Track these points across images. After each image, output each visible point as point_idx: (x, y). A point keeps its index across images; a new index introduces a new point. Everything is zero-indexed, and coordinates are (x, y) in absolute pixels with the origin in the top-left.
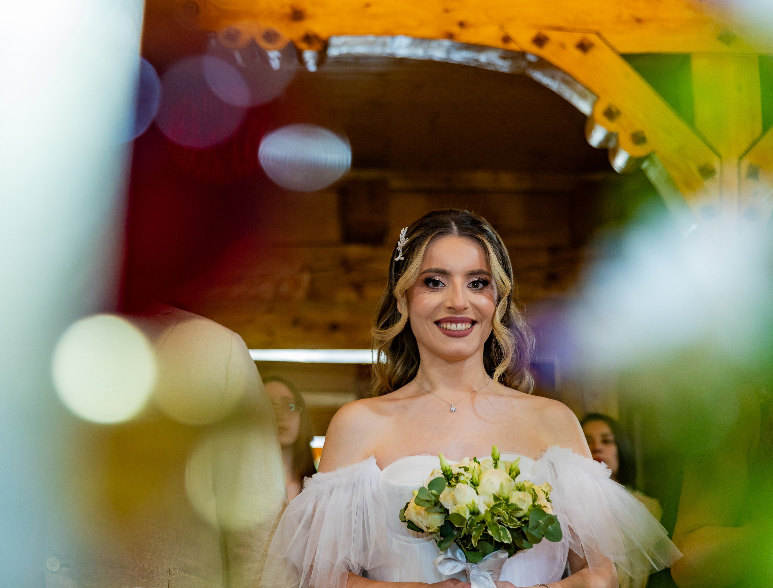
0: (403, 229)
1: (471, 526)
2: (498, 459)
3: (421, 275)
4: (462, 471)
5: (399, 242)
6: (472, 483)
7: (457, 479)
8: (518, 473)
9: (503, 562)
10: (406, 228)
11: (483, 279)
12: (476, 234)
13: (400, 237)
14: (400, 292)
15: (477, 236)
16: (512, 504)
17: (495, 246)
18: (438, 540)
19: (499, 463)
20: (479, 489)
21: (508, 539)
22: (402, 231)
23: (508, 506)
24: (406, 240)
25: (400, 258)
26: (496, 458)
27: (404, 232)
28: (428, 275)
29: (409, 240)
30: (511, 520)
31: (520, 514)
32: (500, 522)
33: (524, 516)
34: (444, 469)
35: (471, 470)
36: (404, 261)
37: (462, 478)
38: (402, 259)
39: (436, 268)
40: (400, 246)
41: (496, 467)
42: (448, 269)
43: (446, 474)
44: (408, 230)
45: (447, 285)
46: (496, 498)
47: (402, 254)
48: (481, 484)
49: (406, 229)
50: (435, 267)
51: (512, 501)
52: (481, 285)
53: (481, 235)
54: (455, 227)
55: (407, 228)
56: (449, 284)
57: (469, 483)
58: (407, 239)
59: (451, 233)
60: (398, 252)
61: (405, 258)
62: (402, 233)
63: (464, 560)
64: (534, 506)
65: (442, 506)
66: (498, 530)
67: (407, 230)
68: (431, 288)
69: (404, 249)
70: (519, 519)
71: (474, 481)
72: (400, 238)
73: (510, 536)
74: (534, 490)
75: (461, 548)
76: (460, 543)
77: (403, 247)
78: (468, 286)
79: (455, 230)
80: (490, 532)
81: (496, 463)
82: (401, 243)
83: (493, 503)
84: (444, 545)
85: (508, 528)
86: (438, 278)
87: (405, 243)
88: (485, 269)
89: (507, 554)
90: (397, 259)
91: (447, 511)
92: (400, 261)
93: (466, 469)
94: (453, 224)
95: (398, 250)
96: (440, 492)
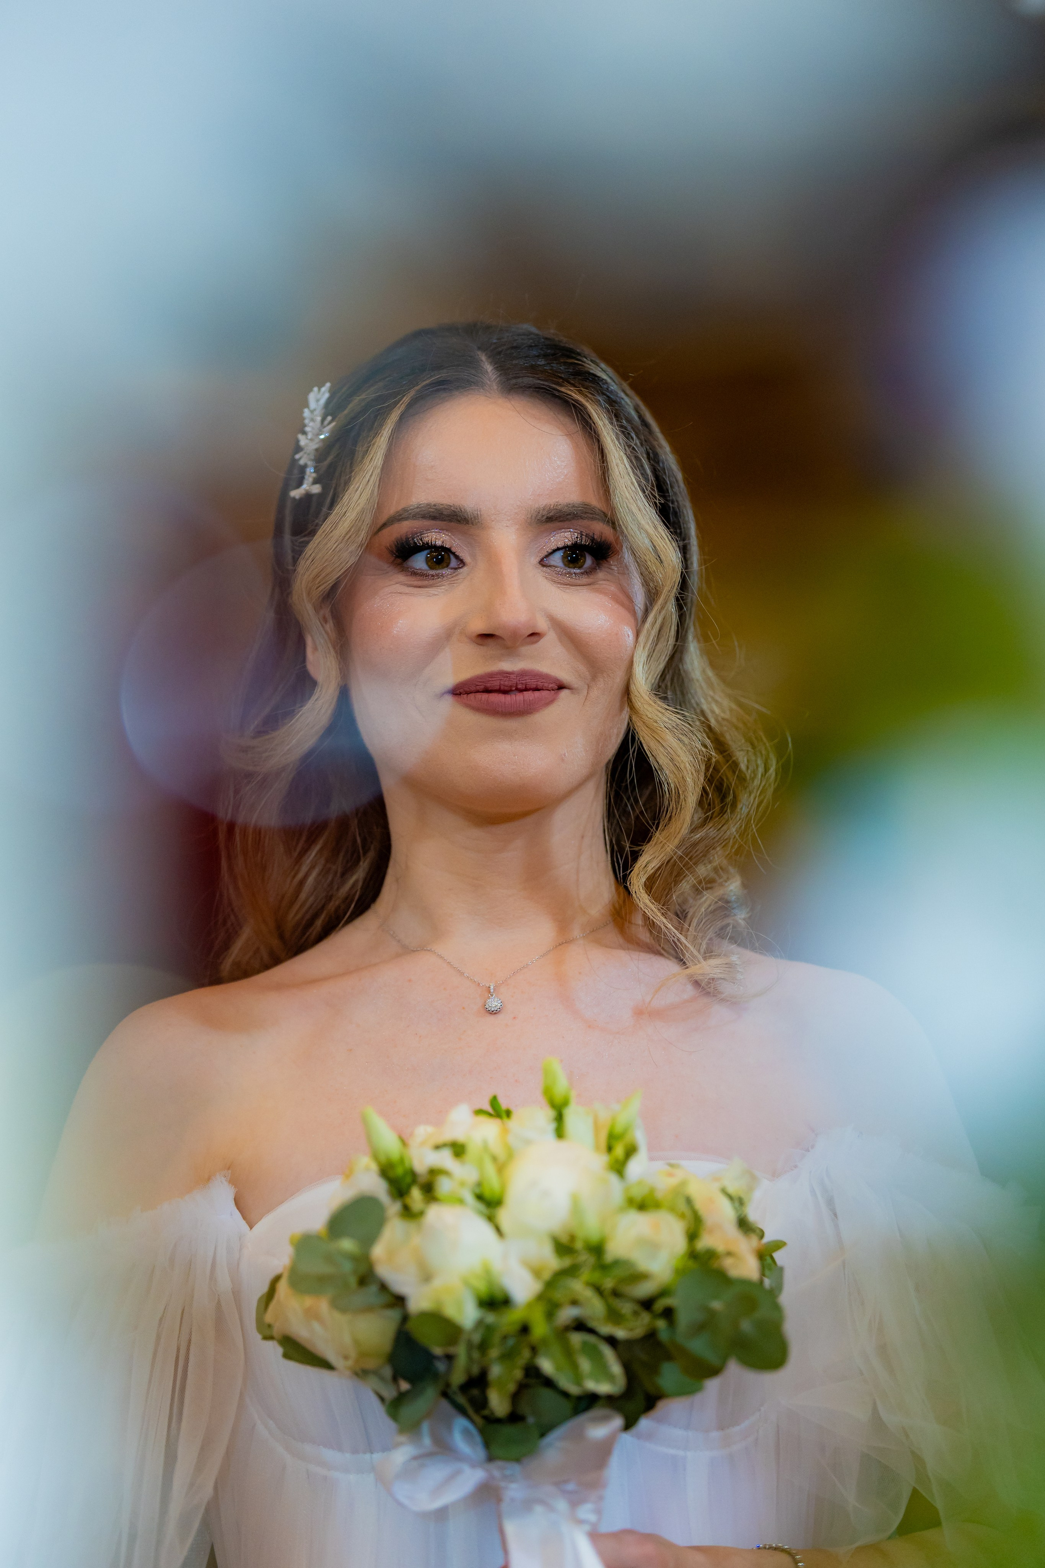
0: (316, 389)
1: (483, 1347)
2: (565, 1103)
3: (380, 533)
4: (445, 1160)
5: (301, 437)
6: (480, 1197)
7: (429, 1190)
8: (631, 1151)
9: (604, 1450)
10: (323, 385)
11: (593, 539)
12: (561, 386)
13: (304, 419)
14: (309, 594)
15: (563, 389)
16: (617, 1263)
17: (626, 428)
18: (390, 1393)
19: (572, 1116)
20: (504, 1216)
21: (611, 1378)
22: (312, 397)
23: (603, 1267)
24: (326, 422)
25: (309, 487)
26: (558, 1099)
27: (318, 401)
28: (404, 528)
29: (333, 424)
30: (614, 1316)
31: (644, 1290)
32: (580, 1326)
33: (664, 1293)
34: (383, 1159)
35: (473, 1150)
36: (322, 496)
37: (444, 1186)
38: (316, 489)
39: (428, 505)
40: (306, 445)
41: (560, 1133)
42: (468, 503)
43: (391, 1174)
44: (333, 393)
45: (467, 559)
46: (563, 1248)
47: (314, 475)
48: (511, 1200)
49: (323, 389)
50: (426, 502)
51: (616, 1249)
52: (589, 561)
53: (574, 386)
54: (489, 368)
55: (328, 385)
56: (473, 556)
57: (470, 1198)
58: (329, 418)
59: (476, 383)
60: (303, 469)
61: (323, 488)
62: (312, 404)
63: (480, 1453)
64: (693, 1255)
65: (383, 1287)
66: (569, 1353)
67: (327, 395)
68: (414, 573)
69: (321, 455)
70: (647, 1304)
71: (487, 1194)
72: (306, 421)
73: (616, 1369)
74: (689, 1201)
75: (463, 1411)
76: (461, 1400)
77: (317, 450)
78: (542, 563)
79: (491, 374)
80: (547, 1366)
81: (559, 1118)
82: (310, 436)
83: (553, 1263)
84: (408, 1411)
85: (612, 1341)
86: (437, 537)
87: (322, 437)
88: (595, 502)
89: (618, 1422)
90: (296, 494)
91: (399, 1301)
92: (308, 496)
93: (458, 1150)
94: (484, 358)
95: (302, 462)
96: (369, 1240)
